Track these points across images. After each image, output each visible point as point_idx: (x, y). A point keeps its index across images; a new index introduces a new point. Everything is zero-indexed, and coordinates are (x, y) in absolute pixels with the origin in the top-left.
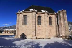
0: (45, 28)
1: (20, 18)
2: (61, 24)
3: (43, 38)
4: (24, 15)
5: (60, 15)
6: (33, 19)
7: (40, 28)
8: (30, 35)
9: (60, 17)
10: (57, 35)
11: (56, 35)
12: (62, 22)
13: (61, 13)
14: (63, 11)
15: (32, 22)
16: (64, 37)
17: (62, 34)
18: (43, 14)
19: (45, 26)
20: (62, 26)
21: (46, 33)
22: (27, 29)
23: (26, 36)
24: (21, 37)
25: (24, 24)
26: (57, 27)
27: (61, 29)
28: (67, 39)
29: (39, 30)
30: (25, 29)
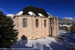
0: (41, 30)
1: (19, 20)
2: (54, 28)
3: (40, 38)
4: (23, 18)
5: (54, 21)
6: (32, 23)
7: (38, 30)
8: (30, 36)
9: (54, 22)
10: (50, 35)
11: (48, 35)
12: (55, 26)
13: (55, 19)
14: (56, 17)
15: (31, 25)
16: (55, 37)
17: (54, 35)
18: (40, 18)
19: (42, 28)
20: (55, 29)
21: (42, 34)
22: (27, 32)
23: (27, 37)
24: (21, 39)
25: (24, 27)
26: (50, 29)
27: (54, 31)
28: (57, 38)
29: (37, 31)
30: (25, 32)
